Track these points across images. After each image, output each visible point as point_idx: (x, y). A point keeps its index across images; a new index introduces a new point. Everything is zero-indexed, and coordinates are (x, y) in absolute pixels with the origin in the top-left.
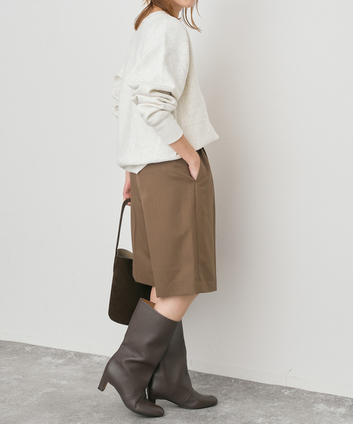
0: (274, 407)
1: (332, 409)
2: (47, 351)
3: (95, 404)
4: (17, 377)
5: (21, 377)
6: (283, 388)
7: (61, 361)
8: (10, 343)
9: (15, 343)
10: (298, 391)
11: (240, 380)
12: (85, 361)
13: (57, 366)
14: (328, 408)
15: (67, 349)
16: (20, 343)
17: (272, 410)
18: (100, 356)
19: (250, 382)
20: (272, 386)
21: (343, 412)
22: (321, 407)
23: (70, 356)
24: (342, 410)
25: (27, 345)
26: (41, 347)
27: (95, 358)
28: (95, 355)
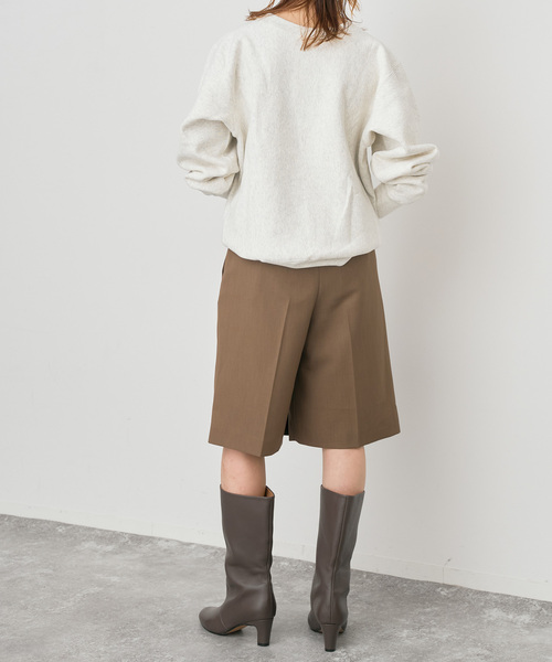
0: (425, 614)
1: (511, 617)
2: (89, 533)
3: (160, 610)
4: (45, 571)
5: (51, 572)
6: (438, 585)
7: (110, 548)
8: (34, 521)
9: (41, 521)
10: (460, 590)
11: (376, 574)
12: (146, 548)
13: (105, 554)
14: (504, 614)
15: (119, 529)
16: (48, 522)
17: (423, 618)
18: (167, 541)
19: (390, 577)
20: (423, 583)
21: (527, 621)
22: (495, 613)
23: (122, 540)
24: (526, 618)
25: (59, 524)
26: (80, 527)
27: (160, 544)
28: (160, 539)
